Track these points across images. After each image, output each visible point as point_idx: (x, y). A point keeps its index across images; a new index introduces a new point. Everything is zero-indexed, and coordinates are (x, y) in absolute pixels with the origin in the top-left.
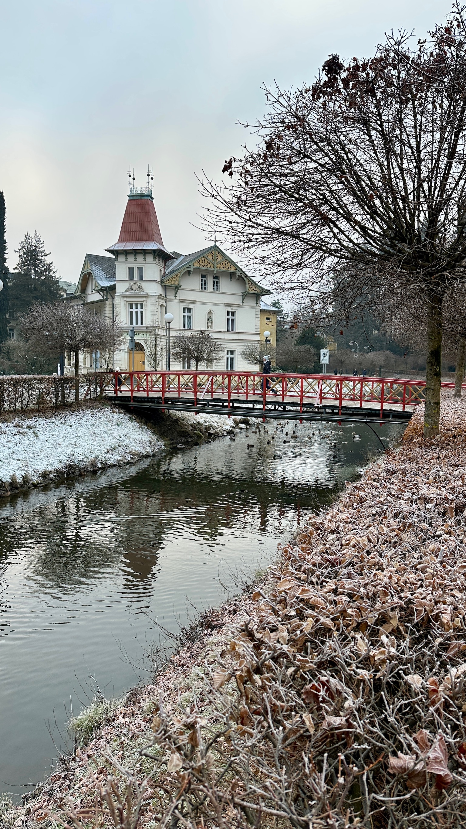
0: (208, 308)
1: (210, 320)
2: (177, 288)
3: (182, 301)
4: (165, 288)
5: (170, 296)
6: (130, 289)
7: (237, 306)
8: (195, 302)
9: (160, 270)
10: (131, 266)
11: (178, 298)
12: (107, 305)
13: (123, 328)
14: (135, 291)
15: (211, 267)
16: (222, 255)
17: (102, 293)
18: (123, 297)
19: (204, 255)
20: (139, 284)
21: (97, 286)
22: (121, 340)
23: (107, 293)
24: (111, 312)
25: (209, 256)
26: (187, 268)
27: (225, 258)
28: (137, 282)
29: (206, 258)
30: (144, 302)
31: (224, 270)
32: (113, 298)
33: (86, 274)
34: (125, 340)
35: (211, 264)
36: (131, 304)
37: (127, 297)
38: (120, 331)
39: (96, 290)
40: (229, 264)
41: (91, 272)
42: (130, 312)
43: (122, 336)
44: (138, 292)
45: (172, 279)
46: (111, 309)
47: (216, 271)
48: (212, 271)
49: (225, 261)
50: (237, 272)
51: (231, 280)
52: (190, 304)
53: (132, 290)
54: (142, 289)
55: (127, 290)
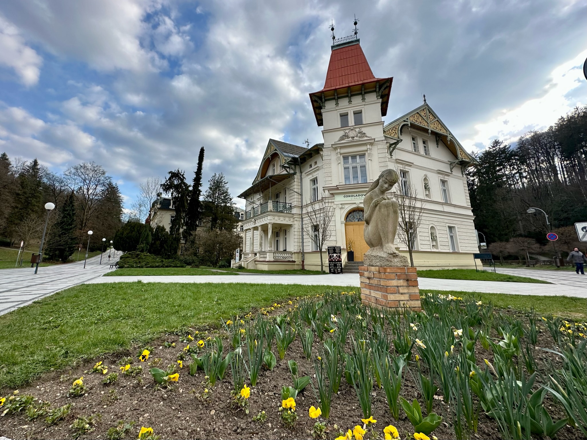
0: (422, 174)
2: (393, 145)
3: (398, 161)
6: (346, 136)
7: (447, 174)
10: (344, 111)
11: (394, 157)
12: (295, 179)
13: (338, 189)
14: (353, 138)
15: (426, 125)
16: (433, 115)
17: (288, 170)
18: (336, 149)
19: (418, 111)
20: (357, 130)
21: (284, 161)
22: (335, 206)
23: (295, 167)
24: (299, 187)
25: (422, 114)
26: (404, 121)
27: (436, 118)
28: (355, 128)
29: (420, 115)
30: (369, 150)
31: (437, 131)
32: (301, 172)
33: (269, 158)
34: (340, 206)
35: (425, 122)
36: (345, 158)
37: (341, 148)
38: (332, 194)
39: (283, 166)
40: (440, 126)
41: (276, 151)
42: (345, 168)
43: (336, 200)
44: (358, 138)
45: (391, 131)
46: (299, 184)
47: (431, 130)
48: (426, 130)
49: (436, 122)
50: (448, 135)
51: (437, 147)
52: (407, 167)
53: (348, 137)
54: (364, 133)
55: (342, 138)
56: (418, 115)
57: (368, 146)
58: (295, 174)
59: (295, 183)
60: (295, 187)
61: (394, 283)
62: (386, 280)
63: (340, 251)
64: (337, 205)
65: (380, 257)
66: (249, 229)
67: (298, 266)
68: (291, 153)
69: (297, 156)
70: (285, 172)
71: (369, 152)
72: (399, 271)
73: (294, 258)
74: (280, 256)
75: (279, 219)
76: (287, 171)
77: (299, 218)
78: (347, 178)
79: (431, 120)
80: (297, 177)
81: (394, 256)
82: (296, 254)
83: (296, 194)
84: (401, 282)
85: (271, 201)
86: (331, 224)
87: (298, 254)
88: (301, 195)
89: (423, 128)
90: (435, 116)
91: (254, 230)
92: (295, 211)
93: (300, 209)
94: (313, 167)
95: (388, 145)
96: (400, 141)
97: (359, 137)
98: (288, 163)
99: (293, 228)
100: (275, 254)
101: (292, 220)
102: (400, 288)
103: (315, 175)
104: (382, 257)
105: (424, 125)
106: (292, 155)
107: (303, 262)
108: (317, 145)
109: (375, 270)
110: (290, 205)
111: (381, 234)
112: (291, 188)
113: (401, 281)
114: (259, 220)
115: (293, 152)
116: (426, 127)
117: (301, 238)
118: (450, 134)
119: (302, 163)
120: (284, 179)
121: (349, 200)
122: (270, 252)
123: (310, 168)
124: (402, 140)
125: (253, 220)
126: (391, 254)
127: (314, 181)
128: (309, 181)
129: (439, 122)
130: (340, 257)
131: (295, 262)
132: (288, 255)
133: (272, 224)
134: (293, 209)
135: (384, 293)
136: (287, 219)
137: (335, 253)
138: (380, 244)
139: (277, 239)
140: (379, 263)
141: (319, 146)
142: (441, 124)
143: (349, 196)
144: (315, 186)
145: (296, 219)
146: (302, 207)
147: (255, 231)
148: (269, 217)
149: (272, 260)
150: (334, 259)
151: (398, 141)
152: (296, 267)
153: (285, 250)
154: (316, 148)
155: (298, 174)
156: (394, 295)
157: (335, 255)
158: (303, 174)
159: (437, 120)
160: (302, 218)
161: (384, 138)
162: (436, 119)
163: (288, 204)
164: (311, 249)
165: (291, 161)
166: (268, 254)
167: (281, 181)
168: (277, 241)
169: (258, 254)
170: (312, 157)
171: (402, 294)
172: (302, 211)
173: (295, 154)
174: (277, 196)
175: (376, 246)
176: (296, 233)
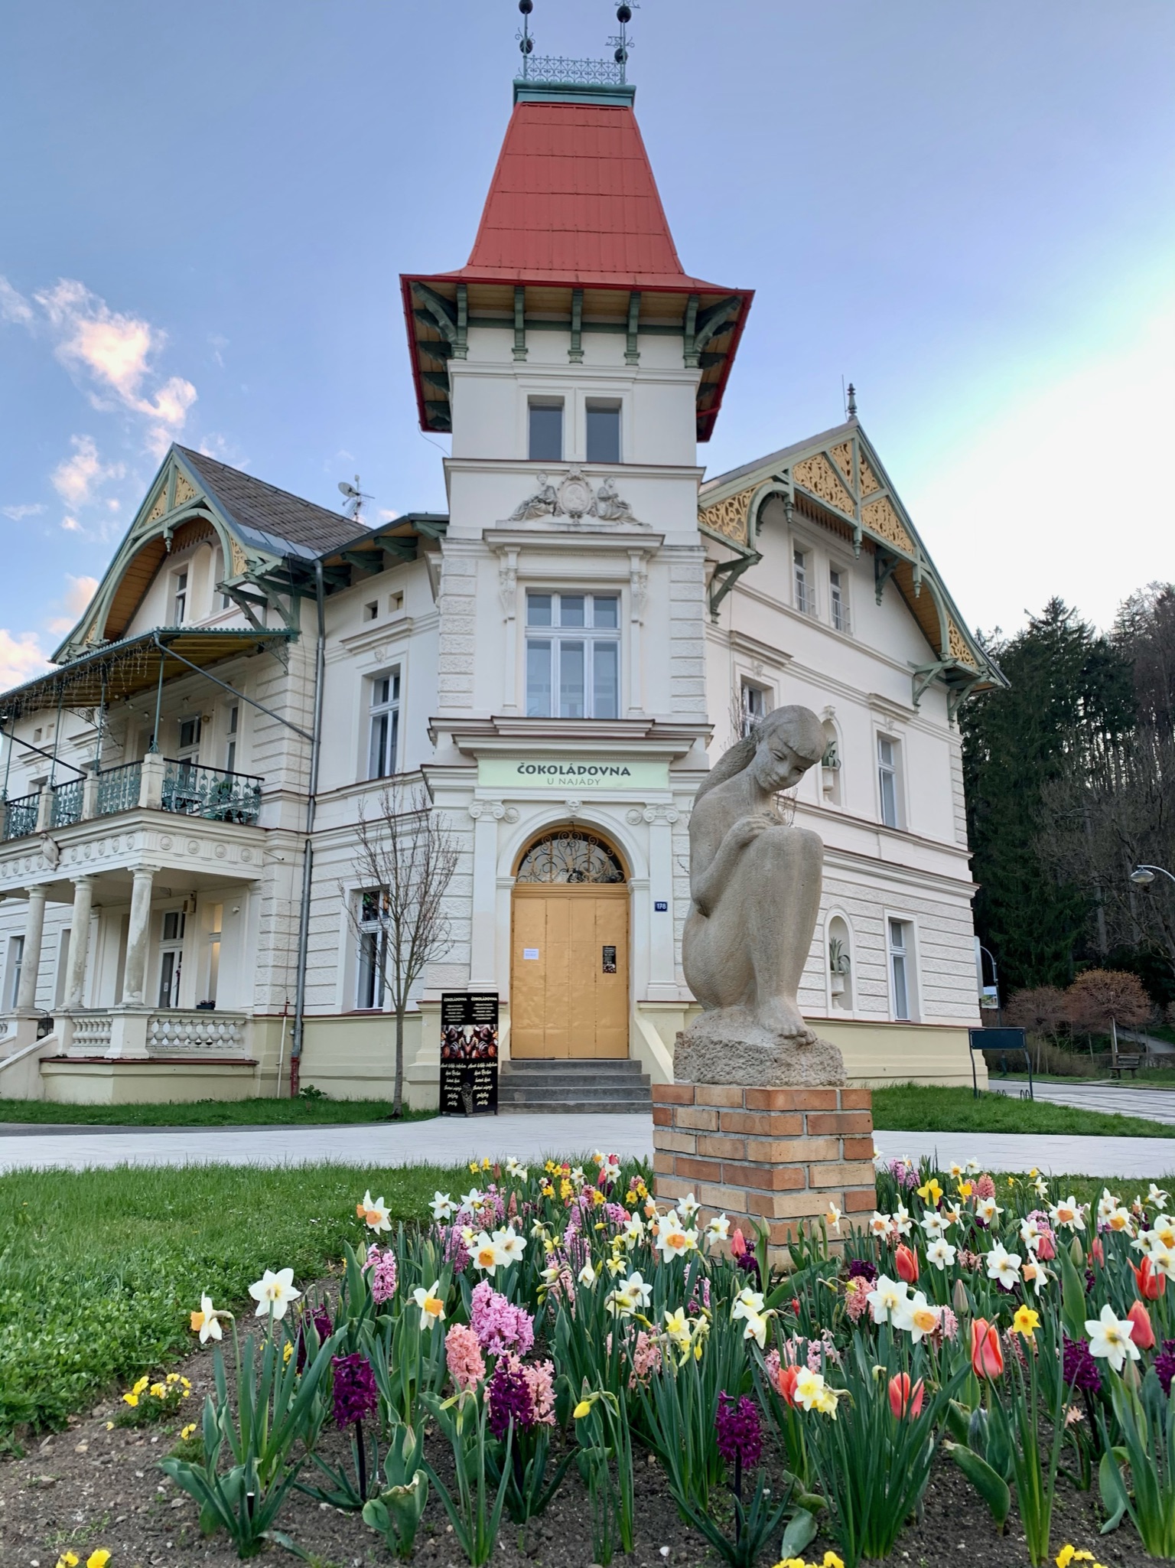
0: (820, 702)
2: (731, 569)
3: (738, 642)
6: (544, 503)
7: (902, 713)
8: (777, 659)
10: (547, 389)
11: (723, 623)
12: (291, 665)
13: (494, 733)
14: (576, 515)
15: (847, 508)
16: (874, 474)
17: (257, 610)
18: (498, 551)
19: (826, 447)
20: (597, 484)
21: (243, 568)
22: (475, 810)
23: (296, 606)
24: (309, 704)
25: (839, 461)
26: (776, 479)
27: (882, 487)
28: (588, 473)
29: (832, 466)
30: (636, 578)
31: (882, 538)
32: (322, 633)
33: (159, 539)
34: (500, 810)
35: (844, 495)
36: (538, 599)
37: (525, 549)
38: (468, 753)
39: (234, 589)
40: (893, 518)
41: (203, 513)
42: (533, 645)
43: (483, 781)
44: (596, 521)
45: (722, 511)
46: (310, 688)
47: (865, 535)
48: (844, 530)
49: (884, 500)
50: (918, 561)
51: (879, 601)
52: (767, 670)
53: (556, 511)
54: (624, 505)
55: (530, 509)
56: (824, 464)
57: (636, 564)
58: (289, 636)
59: (290, 682)
60: (289, 699)
61: (799, 1149)
62: (770, 1139)
63: (496, 1011)
64: (485, 802)
65: (748, 1049)
66: (21, 893)
67: (272, 1082)
68: (278, 535)
69: (307, 553)
70: (238, 622)
71: (635, 587)
72: (816, 1102)
73: (255, 1045)
74: (180, 1036)
75: (194, 852)
76: (251, 618)
77: (296, 851)
78: (536, 686)
79: (868, 491)
80: (299, 652)
81: (800, 1045)
82: (264, 1027)
83: (287, 732)
84: (820, 1146)
85: (158, 758)
86: (455, 886)
87: (275, 1026)
88: (315, 741)
89: (838, 518)
90: (881, 478)
91: (47, 898)
92: (272, 814)
93: (304, 809)
94: (385, 616)
95: (711, 569)
96: (753, 560)
97: (603, 518)
98: (261, 580)
99: (257, 899)
100: (155, 1027)
101: (257, 855)
102: (816, 1169)
103: (389, 655)
104: (759, 1050)
105: (840, 506)
106: (284, 546)
107: (295, 1062)
108: (410, 520)
109: (724, 1102)
110: (253, 783)
111: (756, 956)
112: (264, 704)
113: (820, 1143)
114: (81, 849)
115: (288, 527)
116: (848, 517)
117: (294, 947)
118: (926, 557)
119: (329, 589)
120: (233, 655)
121: (538, 784)
122: (130, 1012)
123: (366, 620)
124: (759, 557)
125: (47, 846)
126: (786, 1037)
127: (386, 683)
128: (358, 680)
129: (893, 501)
130: (489, 1038)
131: (253, 1064)
132: (222, 1029)
133: (156, 875)
134: (264, 808)
135: (759, 1192)
136: (233, 852)
137: (469, 1020)
138: (744, 997)
139: (166, 947)
140: (741, 1073)
141: (420, 526)
142: (897, 515)
143: (541, 770)
144: (387, 708)
145: (279, 854)
146: (312, 800)
147: (48, 904)
148: (139, 836)
149: (143, 1053)
150: (463, 1048)
151: (746, 558)
152: (257, 1089)
153: (208, 1006)
154: (406, 530)
155: (307, 639)
156: (795, 1195)
157: (469, 1030)
158: (333, 643)
159: (887, 497)
160: (309, 853)
161: (696, 540)
162: (886, 492)
163: (242, 781)
164: (339, 1003)
165: (277, 572)
166: (119, 1024)
167: (214, 662)
168: (169, 957)
169: (60, 1027)
170: (381, 569)
171: (820, 1190)
172: (312, 816)
173: (299, 542)
174: (189, 733)
175: (730, 1004)
176: (273, 924)
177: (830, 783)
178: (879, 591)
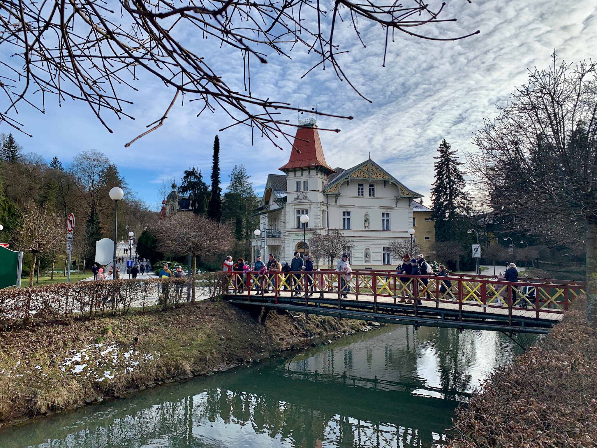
0: (364, 211)
1: (367, 221)
2: (337, 196)
4: (327, 196)
5: (332, 202)
6: (297, 198)
7: (391, 208)
8: (353, 206)
9: (323, 182)
12: (282, 212)
13: (292, 231)
14: (301, 199)
16: (376, 167)
18: (292, 205)
19: (361, 167)
22: (290, 241)
23: (283, 203)
25: (365, 169)
26: (346, 179)
27: (378, 169)
28: (303, 193)
30: (309, 208)
31: (377, 179)
33: (268, 190)
34: (293, 241)
36: (299, 211)
37: (295, 205)
38: (289, 233)
40: (382, 174)
42: (298, 217)
43: (291, 237)
45: (332, 189)
47: (372, 180)
50: (390, 180)
51: (385, 187)
52: (349, 209)
53: (299, 199)
54: (307, 197)
55: (295, 199)
56: (360, 171)
58: (282, 208)
59: (282, 215)
60: (282, 218)
79: (373, 171)
83: (282, 223)
89: (364, 180)
97: (304, 200)
98: (277, 201)
101: (280, 242)
105: (364, 177)
106: (279, 195)
110: (279, 231)
116: (367, 178)
121: (297, 237)
129: (381, 171)
136: (277, 241)
143: (298, 235)
145: (283, 241)
176: (282, 251)
177: (367, 225)
178: (385, 185)
